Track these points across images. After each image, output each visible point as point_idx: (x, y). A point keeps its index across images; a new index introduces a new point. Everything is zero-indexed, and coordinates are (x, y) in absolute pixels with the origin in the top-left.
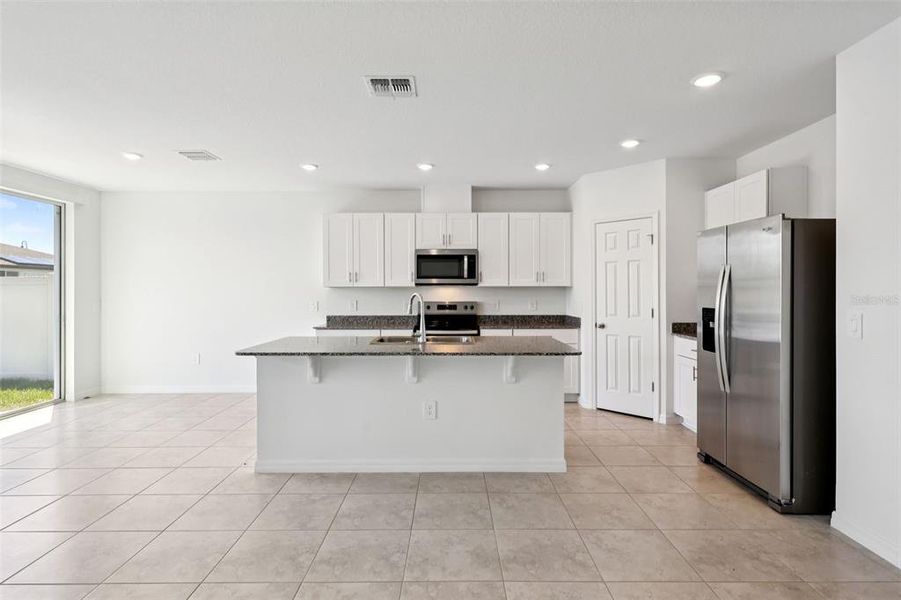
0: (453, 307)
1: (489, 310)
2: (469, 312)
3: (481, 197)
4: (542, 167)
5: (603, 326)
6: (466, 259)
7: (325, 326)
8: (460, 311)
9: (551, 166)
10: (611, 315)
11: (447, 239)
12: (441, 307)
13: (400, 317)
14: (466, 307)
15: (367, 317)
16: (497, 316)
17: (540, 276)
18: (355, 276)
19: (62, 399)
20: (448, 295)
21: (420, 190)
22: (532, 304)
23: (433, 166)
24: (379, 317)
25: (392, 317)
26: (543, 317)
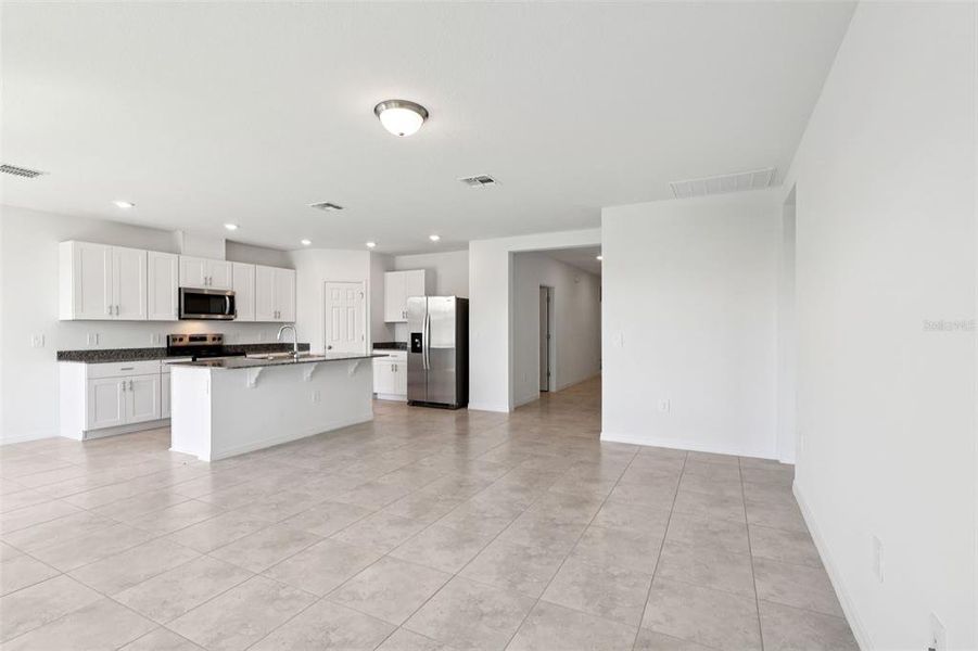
0: (203, 338)
2: (216, 342)
3: (233, 249)
5: (330, 347)
6: (228, 299)
8: (209, 342)
11: (208, 280)
12: (192, 339)
14: (214, 339)
16: (237, 345)
17: (277, 314)
18: (116, 309)
24: (125, 350)
25: (140, 350)
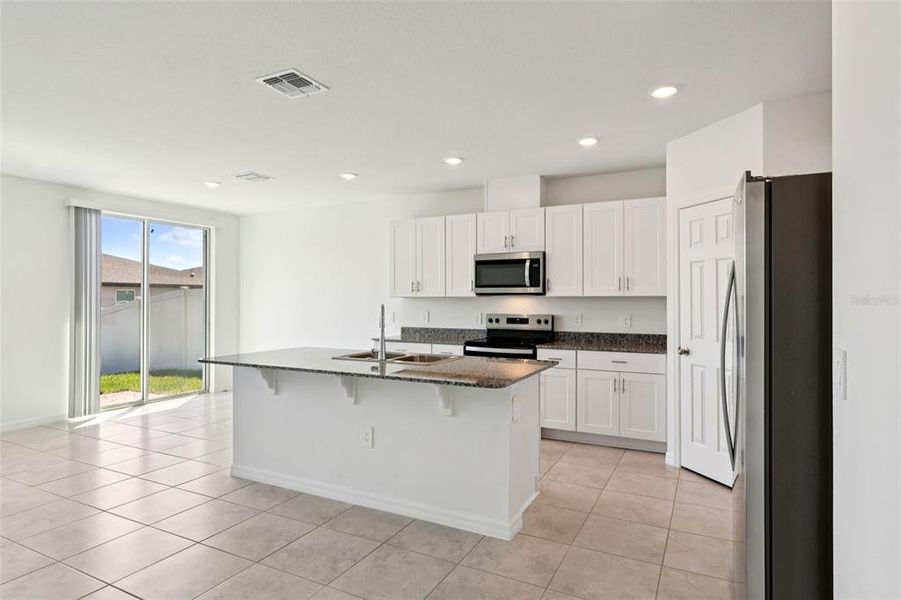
0: (524, 320)
1: (568, 326)
2: (544, 327)
3: (553, 189)
4: (588, 142)
5: (687, 352)
6: (528, 264)
7: (400, 338)
8: (532, 325)
9: (599, 139)
10: (697, 337)
11: (510, 241)
12: (511, 320)
13: (470, 330)
14: (539, 322)
15: (438, 330)
16: (580, 334)
17: (625, 282)
18: (417, 286)
19: (207, 391)
20: (521, 306)
21: (483, 187)
22: (626, 319)
23: (461, 159)
24: (449, 330)
25: (462, 331)
26: (639, 336)
